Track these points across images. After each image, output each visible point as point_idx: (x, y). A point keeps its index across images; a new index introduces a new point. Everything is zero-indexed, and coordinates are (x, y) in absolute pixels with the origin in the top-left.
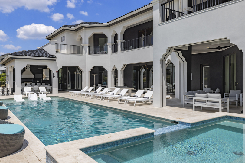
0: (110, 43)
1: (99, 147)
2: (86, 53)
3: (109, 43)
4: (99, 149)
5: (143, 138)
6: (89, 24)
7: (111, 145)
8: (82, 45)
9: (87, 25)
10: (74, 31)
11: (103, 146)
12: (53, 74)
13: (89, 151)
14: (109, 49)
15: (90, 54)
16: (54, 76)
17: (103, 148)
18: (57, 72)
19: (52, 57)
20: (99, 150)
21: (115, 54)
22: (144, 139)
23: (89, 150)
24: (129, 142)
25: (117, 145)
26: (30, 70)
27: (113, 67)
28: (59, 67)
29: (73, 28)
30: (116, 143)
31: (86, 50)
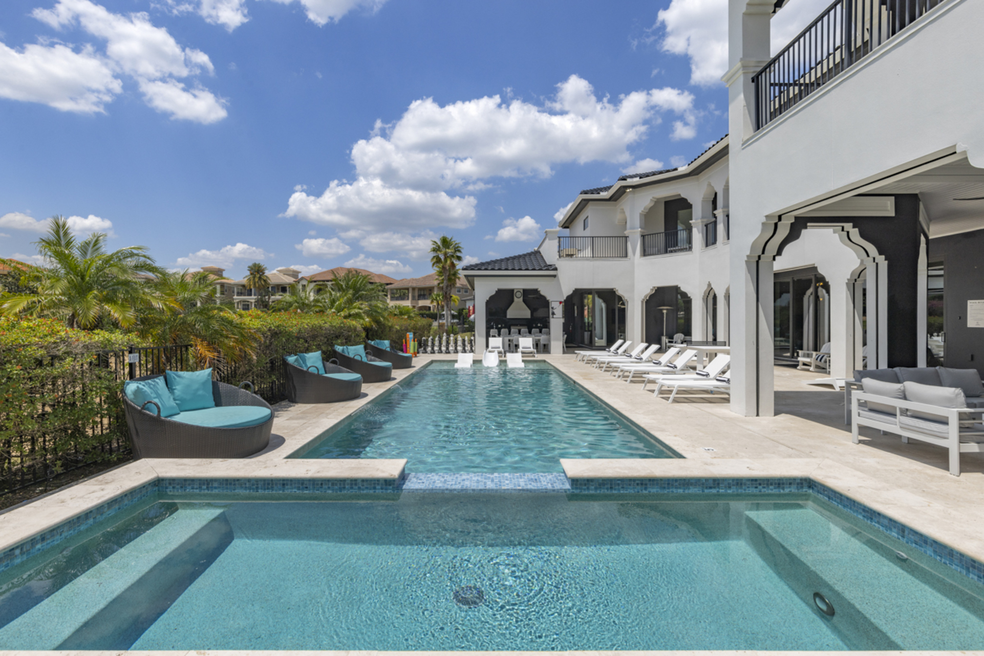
0: (699, 221)
1: (216, 485)
2: (634, 253)
3: (696, 219)
4: (216, 488)
5: (352, 488)
6: (640, 178)
7: (247, 486)
8: (627, 233)
9: (636, 181)
10: (610, 199)
11: (227, 484)
12: (552, 308)
13: (190, 487)
14: (697, 236)
15: (645, 253)
16: (553, 314)
17: (227, 488)
18: (561, 303)
19: (548, 270)
20: (215, 491)
21: (712, 250)
22: (354, 491)
23: (189, 485)
24: (303, 489)
25: (265, 489)
26: (524, 301)
27: (705, 287)
28: (567, 291)
29: (604, 195)
30: (264, 484)
31: (635, 246)
